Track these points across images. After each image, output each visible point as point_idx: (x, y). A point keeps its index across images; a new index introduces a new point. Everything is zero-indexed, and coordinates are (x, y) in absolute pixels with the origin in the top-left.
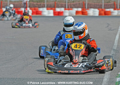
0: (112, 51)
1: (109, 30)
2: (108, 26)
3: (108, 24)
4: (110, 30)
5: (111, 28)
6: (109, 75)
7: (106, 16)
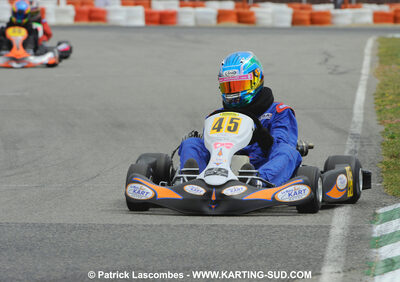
0: (349, 139)
1: (331, 73)
2: (326, 60)
3: (325, 53)
4: (335, 71)
5: (337, 66)
6: (349, 217)
7: (317, 26)
